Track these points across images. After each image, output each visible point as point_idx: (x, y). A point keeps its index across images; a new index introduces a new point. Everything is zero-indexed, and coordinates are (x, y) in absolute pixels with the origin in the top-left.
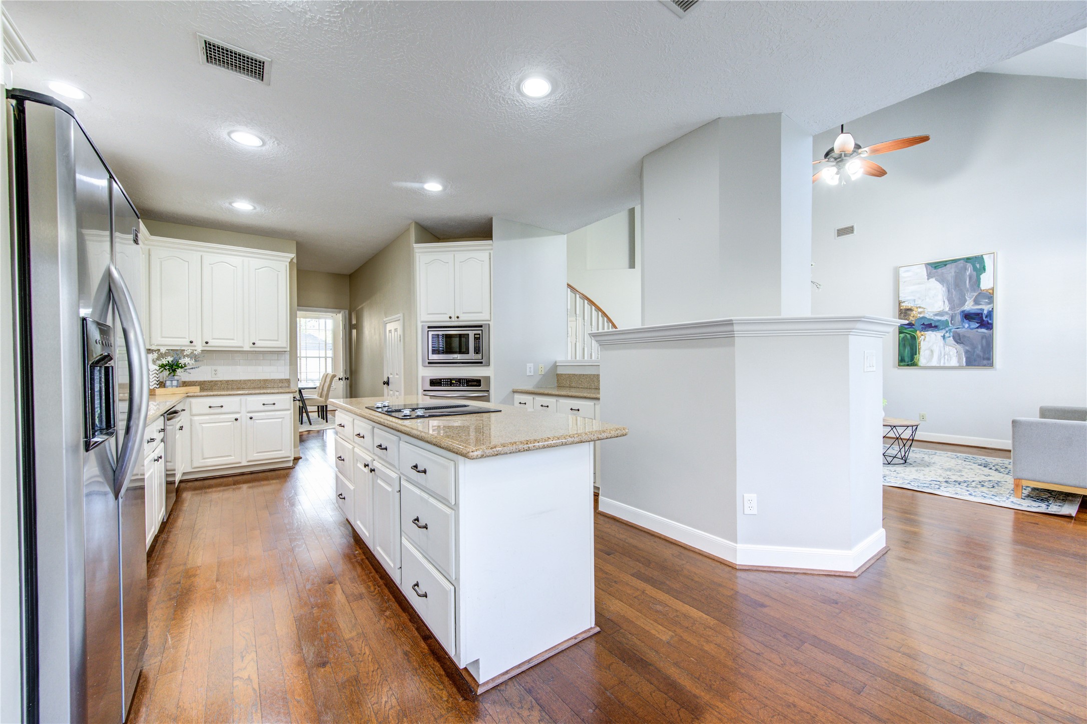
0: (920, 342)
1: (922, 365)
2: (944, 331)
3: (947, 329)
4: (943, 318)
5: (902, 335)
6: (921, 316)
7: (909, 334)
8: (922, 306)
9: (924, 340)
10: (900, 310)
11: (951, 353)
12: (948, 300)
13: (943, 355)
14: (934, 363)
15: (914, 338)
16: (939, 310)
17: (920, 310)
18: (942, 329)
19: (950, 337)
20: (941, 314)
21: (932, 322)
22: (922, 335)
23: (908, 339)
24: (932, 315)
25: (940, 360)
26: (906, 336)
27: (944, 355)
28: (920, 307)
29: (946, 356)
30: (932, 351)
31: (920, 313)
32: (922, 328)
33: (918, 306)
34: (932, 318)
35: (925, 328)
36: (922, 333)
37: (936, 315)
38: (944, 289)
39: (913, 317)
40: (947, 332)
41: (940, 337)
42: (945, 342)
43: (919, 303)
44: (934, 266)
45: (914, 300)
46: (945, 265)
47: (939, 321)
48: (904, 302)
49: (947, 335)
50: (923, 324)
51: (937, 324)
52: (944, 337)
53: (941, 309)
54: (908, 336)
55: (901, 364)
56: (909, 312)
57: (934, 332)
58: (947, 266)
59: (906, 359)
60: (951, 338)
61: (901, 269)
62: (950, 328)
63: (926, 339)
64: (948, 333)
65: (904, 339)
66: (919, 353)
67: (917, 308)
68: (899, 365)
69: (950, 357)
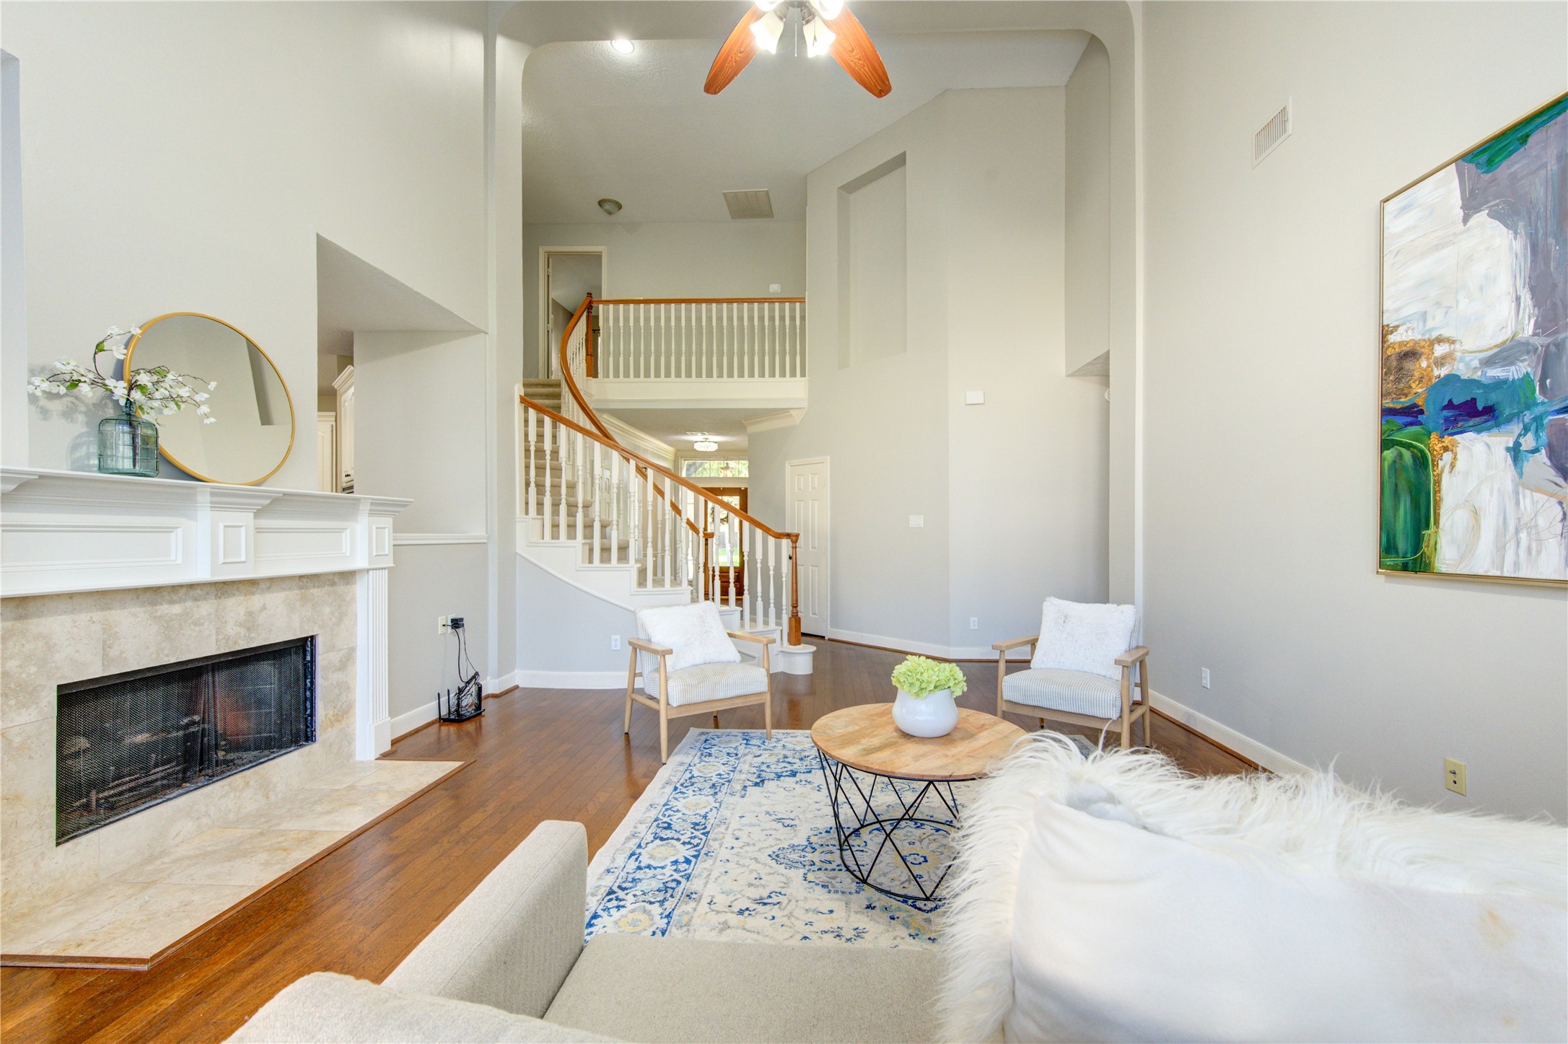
0: (1440, 475)
1: (1444, 570)
2: (1516, 428)
3: (1528, 416)
4: (1513, 372)
5: (1389, 454)
6: (1443, 372)
7: (1408, 446)
8: (1446, 333)
9: (1453, 466)
10: (1385, 360)
11: (1541, 522)
12: (1533, 290)
13: (1511, 529)
14: (1482, 565)
15: (1421, 462)
16: (1500, 340)
17: (1440, 350)
18: (1509, 420)
19: (1535, 451)
20: (1505, 354)
21: (1477, 393)
22: (1446, 449)
23: (1404, 468)
24: (1476, 363)
25: (1500, 549)
26: (1400, 455)
27: (1517, 531)
28: (1440, 340)
29: (1523, 535)
30: (1476, 513)
31: (1440, 362)
32: (1446, 420)
33: (1434, 335)
34: (1477, 376)
35: (1456, 421)
36: (1447, 439)
37: (1489, 362)
38: (1519, 245)
39: (1421, 379)
40: (1526, 429)
41: (1503, 452)
42: (1521, 474)
43: (1438, 325)
44: (1484, 157)
45: (1424, 316)
46: (1524, 139)
47: (1499, 384)
48: (1396, 327)
49: (1528, 442)
50: (1450, 405)
51: (1493, 398)
52: (1516, 453)
53: (1505, 335)
54: (1407, 454)
55: (1389, 561)
56: (1408, 365)
57: (1484, 436)
58: (1531, 140)
59: (1402, 544)
60: (1542, 456)
61: (1389, 206)
62: (1538, 410)
63: (1460, 465)
64: (1530, 436)
65: (1396, 467)
66: (1437, 523)
67: (1432, 343)
68: (1381, 565)
69: (1539, 541)
